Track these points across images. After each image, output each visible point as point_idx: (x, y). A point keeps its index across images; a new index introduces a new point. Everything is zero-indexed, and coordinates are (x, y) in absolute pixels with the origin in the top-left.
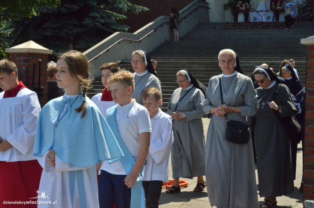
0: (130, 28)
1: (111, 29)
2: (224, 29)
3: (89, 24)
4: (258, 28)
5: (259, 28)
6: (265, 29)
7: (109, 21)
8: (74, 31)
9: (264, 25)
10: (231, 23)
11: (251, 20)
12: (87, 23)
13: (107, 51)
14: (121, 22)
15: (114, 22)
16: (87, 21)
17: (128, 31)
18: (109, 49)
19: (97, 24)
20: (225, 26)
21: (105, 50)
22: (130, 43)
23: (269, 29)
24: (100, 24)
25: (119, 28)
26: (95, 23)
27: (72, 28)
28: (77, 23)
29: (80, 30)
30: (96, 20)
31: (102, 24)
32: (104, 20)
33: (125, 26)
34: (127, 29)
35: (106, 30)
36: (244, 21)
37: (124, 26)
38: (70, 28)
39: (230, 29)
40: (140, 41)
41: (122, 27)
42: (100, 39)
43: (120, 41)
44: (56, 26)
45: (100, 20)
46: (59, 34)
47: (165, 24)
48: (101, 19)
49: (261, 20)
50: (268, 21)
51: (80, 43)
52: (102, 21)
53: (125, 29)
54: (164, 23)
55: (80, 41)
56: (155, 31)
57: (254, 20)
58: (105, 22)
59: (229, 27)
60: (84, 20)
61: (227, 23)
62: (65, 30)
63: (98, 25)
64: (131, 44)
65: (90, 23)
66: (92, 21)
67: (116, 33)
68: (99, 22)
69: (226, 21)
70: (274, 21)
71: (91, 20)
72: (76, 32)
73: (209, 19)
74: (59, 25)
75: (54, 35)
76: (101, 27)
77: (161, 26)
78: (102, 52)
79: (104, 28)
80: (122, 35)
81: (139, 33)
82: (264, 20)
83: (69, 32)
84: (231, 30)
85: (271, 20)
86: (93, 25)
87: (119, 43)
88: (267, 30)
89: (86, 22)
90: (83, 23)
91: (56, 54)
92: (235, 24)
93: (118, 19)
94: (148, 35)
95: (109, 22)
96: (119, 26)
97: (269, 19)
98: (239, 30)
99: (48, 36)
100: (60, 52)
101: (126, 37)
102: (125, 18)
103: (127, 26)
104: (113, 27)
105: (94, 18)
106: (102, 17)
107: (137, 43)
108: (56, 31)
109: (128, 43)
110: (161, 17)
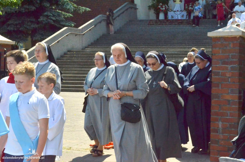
0: (76, 24)
1: (60, 24)
2: (148, 25)
3: (43, 20)
4: (174, 24)
5: (176, 24)
6: (180, 25)
7: (60, 19)
8: (32, 26)
9: (179, 22)
10: (154, 20)
11: (170, 17)
12: (42, 21)
13: (58, 42)
14: (68, 19)
15: (63, 20)
16: (41, 19)
17: (74, 27)
18: (59, 40)
19: (50, 21)
20: (150, 22)
21: (56, 42)
22: (76, 35)
23: (183, 25)
24: (52, 21)
25: (67, 24)
26: (48, 20)
28: (34, 20)
29: (36, 26)
30: (49, 17)
31: (54, 21)
33: (72, 22)
34: (73, 25)
35: (57, 25)
36: (164, 19)
38: (29, 24)
39: (153, 24)
40: (83, 34)
41: (69, 23)
42: (52, 33)
43: (68, 35)
44: (18, 23)
45: (52, 18)
46: (20, 29)
48: (53, 17)
49: (177, 18)
50: (183, 18)
51: (37, 36)
52: (54, 19)
53: (72, 25)
54: (102, 20)
55: (37, 35)
56: (95, 26)
57: (172, 18)
58: (56, 19)
59: (152, 23)
61: (151, 20)
62: (24, 26)
63: (50, 22)
65: (44, 20)
66: (46, 19)
67: (65, 28)
68: (52, 19)
69: (150, 19)
70: (187, 18)
72: (34, 28)
73: (137, 17)
74: (20, 22)
75: (16, 29)
76: (53, 23)
77: (100, 22)
78: (54, 43)
79: (55, 24)
80: (70, 29)
81: (82, 28)
82: (180, 18)
83: (28, 27)
84: (154, 26)
85: (185, 18)
86: (46, 22)
87: (67, 36)
88: (181, 25)
89: (41, 20)
90: (39, 20)
91: (17, 44)
92: (158, 21)
93: (66, 17)
94: (90, 30)
96: (67, 23)
97: (183, 17)
98: (160, 25)
99: (11, 30)
100: (21, 43)
101: (73, 31)
102: (72, 16)
103: (73, 23)
104: (62, 23)
105: (47, 16)
106: (54, 16)
107: (81, 36)
108: (18, 26)
109: (74, 36)
110: (100, 15)
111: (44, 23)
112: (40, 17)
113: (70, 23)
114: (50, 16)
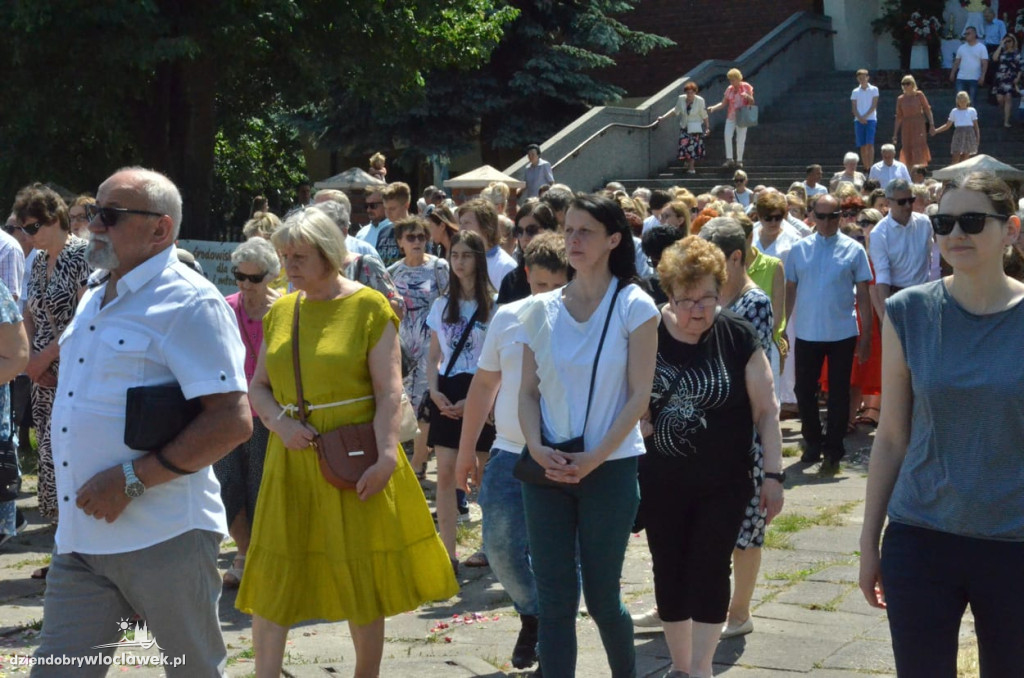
0: (626, 92)
1: (580, 98)
3: (525, 87)
8: (488, 104)
10: (891, 71)
12: (520, 86)
13: (574, 155)
14: (603, 76)
16: (518, 80)
18: (577, 151)
19: (545, 87)
21: (570, 154)
22: (630, 132)
24: (551, 88)
25: (599, 95)
26: (539, 84)
27: (482, 96)
28: (493, 82)
29: (501, 102)
30: (544, 76)
31: (557, 86)
32: (563, 75)
33: (613, 87)
34: (619, 97)
35: (567, 100)
36: (927, 66)
37: (612, 90)
38: (477, 96)
39: (888, 87)
40: (654, 128)
41: (606, 93)
43: (605, 131)
45: (552, 76)
46: (450, 113)
47: (717, 80)
48: (554, 73)
52: (558, 79)
53: (615, 98)
54: (714, 78)
55: (502, 130)
58: (565, 81)
59: (885, 82)
60: (512, 78)
61: (882, 72)
62: (464, 102)
63: (548, 90)
64: (632, 135)
65: (528, 84)
66: (532, 81)
67: (595, 110)
68: (551, 82)
69: (878, 69)
71: (531, 77)
72: (492, 107)
73: (832, 62)
74: (450, 90)
75: (435, 114)
76: (554, 94)
77: (707, 85)
78: (563, 159)
79: (562, 97)
80: (609, 113)
81: (650, 108)
83: (474, 107)
84: (890, 92)
86: (534, 90)
87: (602, 134)
89: (518, 83)
90: (510, 84)
93: (593, 67)
95: (576, 82)
96: (598, 90)
99: (421, 117)
101: (621, 118)
102: (611, 65)
103: (618, 88)
104: (583, 94)
105: (537, 71)
106: (557, 69)
107: (646, 133)
108: (443, 105)
109: (625, 134)
110: (707, 63)
111: (526, 92)
112: (515, 75)
113: (608, 90)
114: (546, 70)
